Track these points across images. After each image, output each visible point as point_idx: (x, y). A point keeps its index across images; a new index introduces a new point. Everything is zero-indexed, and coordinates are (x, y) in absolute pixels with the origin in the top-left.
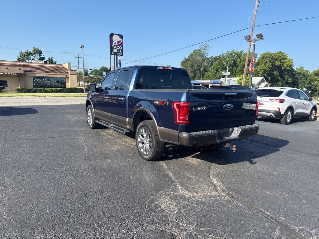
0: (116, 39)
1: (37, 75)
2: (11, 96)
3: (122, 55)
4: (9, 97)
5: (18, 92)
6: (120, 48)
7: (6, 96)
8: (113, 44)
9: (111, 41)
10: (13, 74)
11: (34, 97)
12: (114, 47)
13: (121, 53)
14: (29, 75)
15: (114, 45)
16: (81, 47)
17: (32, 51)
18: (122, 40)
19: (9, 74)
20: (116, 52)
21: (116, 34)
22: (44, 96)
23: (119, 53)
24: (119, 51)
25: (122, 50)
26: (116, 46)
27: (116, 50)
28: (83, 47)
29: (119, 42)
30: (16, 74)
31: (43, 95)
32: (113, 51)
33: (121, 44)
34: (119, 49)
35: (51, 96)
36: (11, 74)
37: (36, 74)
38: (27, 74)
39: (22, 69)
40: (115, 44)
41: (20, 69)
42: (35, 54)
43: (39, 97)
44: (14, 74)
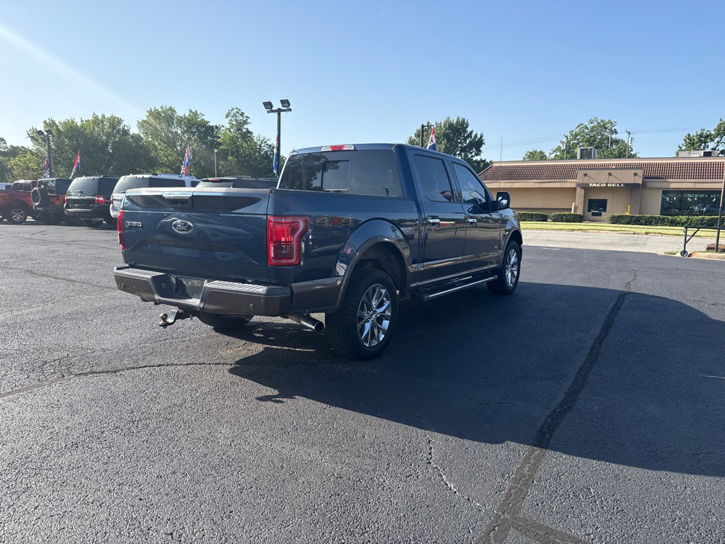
1: (673, 186)
2: (578, 230)
4: (574, 230)
5: (612, 223)
7: (569, 230)
10: (618, 185)
11: (623, 234)
14: (655, 185)
17: (714, 130)
19: (609, 185)
22: (647, 233)
30: (622, 185)
31: (644, 231)
35: (662, 234)
36: (613, 185)
37: (671, 182)
38: (649, 185)
39: (640, 172)
41: (636, 174)
42: (719, 135)
43: (634, 233)
44: (620, 184)
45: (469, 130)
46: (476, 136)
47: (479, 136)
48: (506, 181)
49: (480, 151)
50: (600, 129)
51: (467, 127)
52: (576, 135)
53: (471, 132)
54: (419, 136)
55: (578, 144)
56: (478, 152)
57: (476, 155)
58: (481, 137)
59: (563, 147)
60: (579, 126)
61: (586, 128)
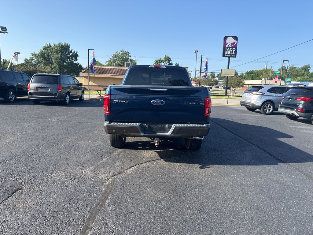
0: (230, 41)
3: (235, 57)
6: (234, 50)
8: (227, 46)
9: (225, 44)
12: (227, 49)
13: (234, 55)
15: (228, 48)
16: (196, 52)
17: (164, 59)
18: (236, 42)
20: (229, 54)
21: (230, 37)
23: (232, 55)
24: (232, 53)
25: (236, 52)
26: (230, 48)
27: (229, 52)
28: (197, 52)
29: (232, 44)
32: (226, 53)
33: (235, 46)
34: (232, 51)
40: (228, 46)
42: (165, 61)
45: (71, 49)
46: (74, 52)
47: (76, 53)
48: (98, 74)
49: (77, 59)
50: (125, 54)
51: (69, 47)
52: (116, 56)
53: (72, 50)
54: (45, 49)
55: (117, 59)
56: (76, 60)
57: (75, 61)
58: (77, 53)
59: (112, 61)
60: (117, 52)
61: (119, 53)
